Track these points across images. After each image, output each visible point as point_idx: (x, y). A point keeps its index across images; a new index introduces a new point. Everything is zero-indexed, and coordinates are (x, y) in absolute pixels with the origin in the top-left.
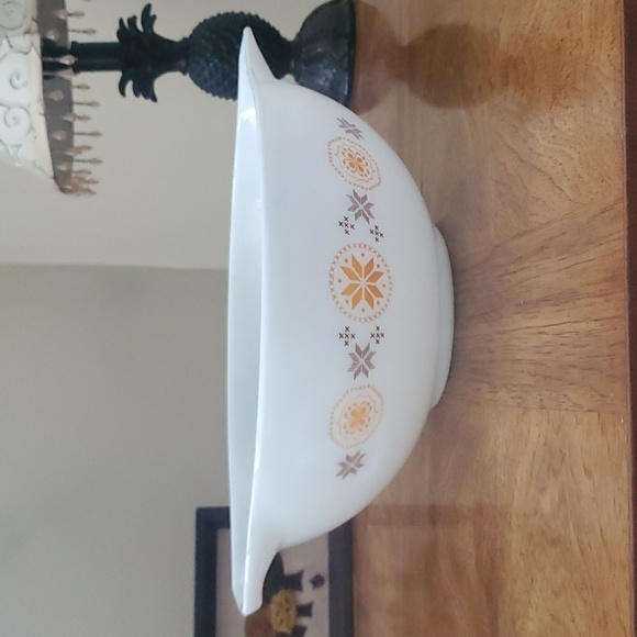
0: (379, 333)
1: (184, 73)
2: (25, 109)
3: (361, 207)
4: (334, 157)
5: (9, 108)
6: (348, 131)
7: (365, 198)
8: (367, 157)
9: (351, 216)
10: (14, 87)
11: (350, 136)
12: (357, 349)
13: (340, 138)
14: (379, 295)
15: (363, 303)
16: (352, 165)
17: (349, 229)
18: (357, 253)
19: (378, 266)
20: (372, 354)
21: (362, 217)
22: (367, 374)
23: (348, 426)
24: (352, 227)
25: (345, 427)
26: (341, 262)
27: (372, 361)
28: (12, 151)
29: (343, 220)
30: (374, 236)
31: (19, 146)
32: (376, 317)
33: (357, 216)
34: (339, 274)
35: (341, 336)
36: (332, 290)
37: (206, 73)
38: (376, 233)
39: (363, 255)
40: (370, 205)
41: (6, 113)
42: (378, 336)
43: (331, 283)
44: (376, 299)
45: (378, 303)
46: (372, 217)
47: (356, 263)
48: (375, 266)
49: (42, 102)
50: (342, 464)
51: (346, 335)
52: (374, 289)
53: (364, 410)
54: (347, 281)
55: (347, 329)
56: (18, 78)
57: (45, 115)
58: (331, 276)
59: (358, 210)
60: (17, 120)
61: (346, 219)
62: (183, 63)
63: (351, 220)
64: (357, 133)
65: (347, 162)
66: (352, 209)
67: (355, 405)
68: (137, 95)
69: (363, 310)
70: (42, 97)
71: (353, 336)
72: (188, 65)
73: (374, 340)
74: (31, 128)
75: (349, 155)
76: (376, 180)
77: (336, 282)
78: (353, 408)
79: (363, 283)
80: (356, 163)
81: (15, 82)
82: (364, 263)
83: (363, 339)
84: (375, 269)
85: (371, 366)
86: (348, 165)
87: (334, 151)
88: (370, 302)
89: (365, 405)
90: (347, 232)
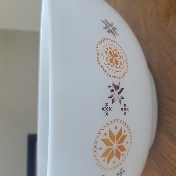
0: (122, 171)
3: (116, 93)
4: (100, 56)
7: (119, 85)
8: (121, 51)
13: (104, 40)
14: (124, 149)
15: (115, 158)
16: (111, 61)
18: (112, 127)
21: (116, 100)
29: (104, 106)
32: (121, 164)
33: (113, 101)
34: (101, 144)
39: (116, 127)
40: (122, 89)
47: (111, 134)
48: (123, 132)
54: (105, 147)
58: (95, 147)
59: (114, 96)
61: (107, 104)
63: (110, 105)
64: (114, 30)
65: (108, 59)
66: (110, 96)
69: (114, 162)
75: (110, 52)
77: (98, 150)
79: (115, 146)
84: (123, 134)
86: (109, 61)
87: (100, 52)
90: (107, 114)
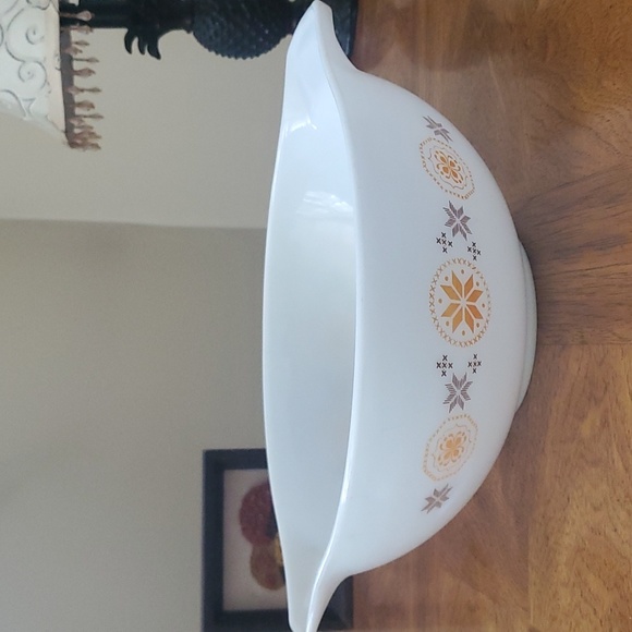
0: (476, 361)
1: (188, 32)
2: (40, 64)
3: (457, 220)
4: (427, 160)
5: (24, 62)
6: (436, 133)
7: (461, 210)
8: (459, 161)
9: (449, 231)
10: (30, 42)
11: (440, 137)
12: (455, 379)
13: (430, 139)
14: (478, 315)
15: (463, 325)
16: (445, 169)
17: (447, 246)
18: (457, 269)
19: (478, 284)
20: (469, 383)
21: (459, 233)
22: (462, 405)
23: (442, 457)
24: (450, 244)
25: (439, 459)
26: (442, 281)
27: (468, 392)
28: (24, 104)
29: (440, 237)
30: (472, 253)
31: (32, 100)
32: (476, 341)
33: (455, 232)
34: (440, 293)
35: (439, 365)
36: (433, 312)
37: (212, 31)
38: (474, 250)
39: (463, 272)
40: (467, 218)
41: (20, 68)
42: (475, 364)
43: (432, 304)
44: (476, 321)
45: (478, 325)
46: (470, 233)
47: (456, 281)
48: (475, 284)
49: (58, 57)
50: (430, 499)
51: (443, 365)
52: (473, 308)
53: (459, 439)
54: (447, 301)
55: (445, 358)
56: (34, 33)
57: (61, 70)
59: (455, 224)
60: (32, 75)
61: (444, 235)
62: (188, 22)
63: (449, 237)
64: (444, 133)
65: (441, 167)
66: (450, 223)
67: (451, 435)
68: (142, 52)
69: (464, 333)
70: (58, 52)
71: (450, 366)
72: (193, 22)
73: (471, 369)
74: (46, 82)
75: (442, 158)
76: (470, 188)
77: (436, 302)
78: (449, 439)
79: (463, 302)
80: (450, 168)
81: (31, 36)
82: (463, 280)
83: (460, 369)
84: (475, 287)
85: (467, 397)
86: (442, 170)
87: (427, 155)
88: (470, 323)
89: (460, 436)
90: (445, 250)
